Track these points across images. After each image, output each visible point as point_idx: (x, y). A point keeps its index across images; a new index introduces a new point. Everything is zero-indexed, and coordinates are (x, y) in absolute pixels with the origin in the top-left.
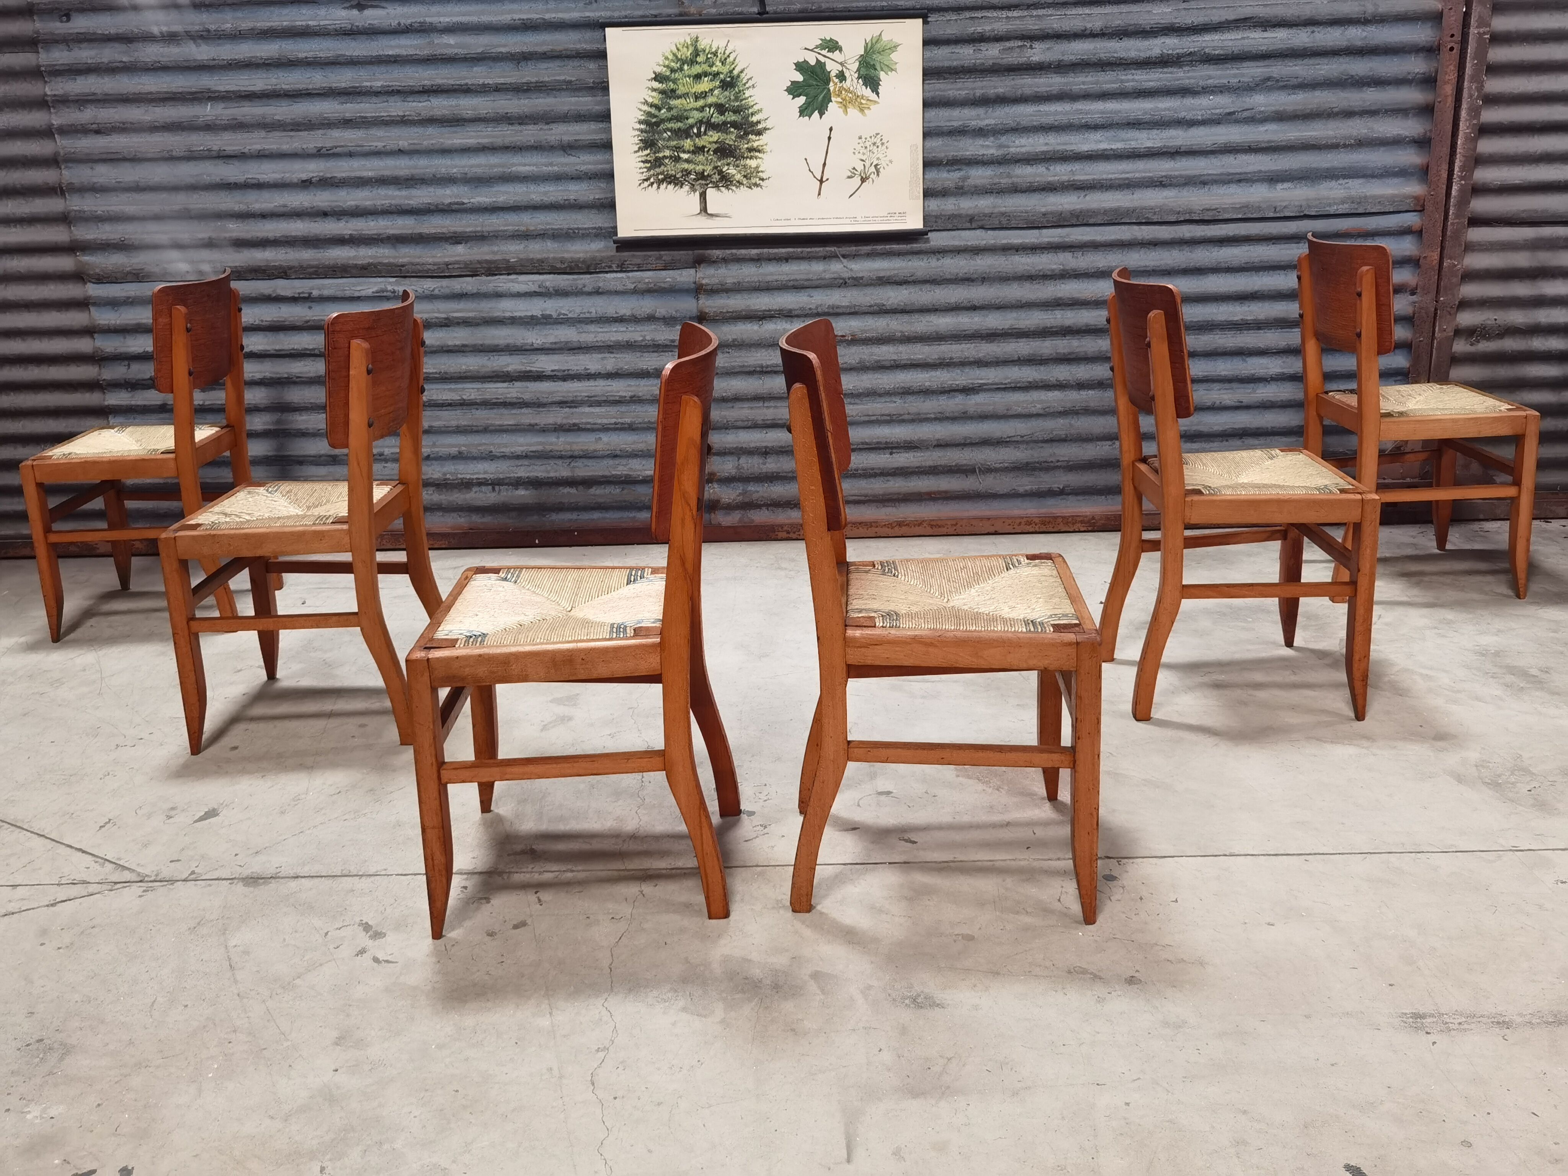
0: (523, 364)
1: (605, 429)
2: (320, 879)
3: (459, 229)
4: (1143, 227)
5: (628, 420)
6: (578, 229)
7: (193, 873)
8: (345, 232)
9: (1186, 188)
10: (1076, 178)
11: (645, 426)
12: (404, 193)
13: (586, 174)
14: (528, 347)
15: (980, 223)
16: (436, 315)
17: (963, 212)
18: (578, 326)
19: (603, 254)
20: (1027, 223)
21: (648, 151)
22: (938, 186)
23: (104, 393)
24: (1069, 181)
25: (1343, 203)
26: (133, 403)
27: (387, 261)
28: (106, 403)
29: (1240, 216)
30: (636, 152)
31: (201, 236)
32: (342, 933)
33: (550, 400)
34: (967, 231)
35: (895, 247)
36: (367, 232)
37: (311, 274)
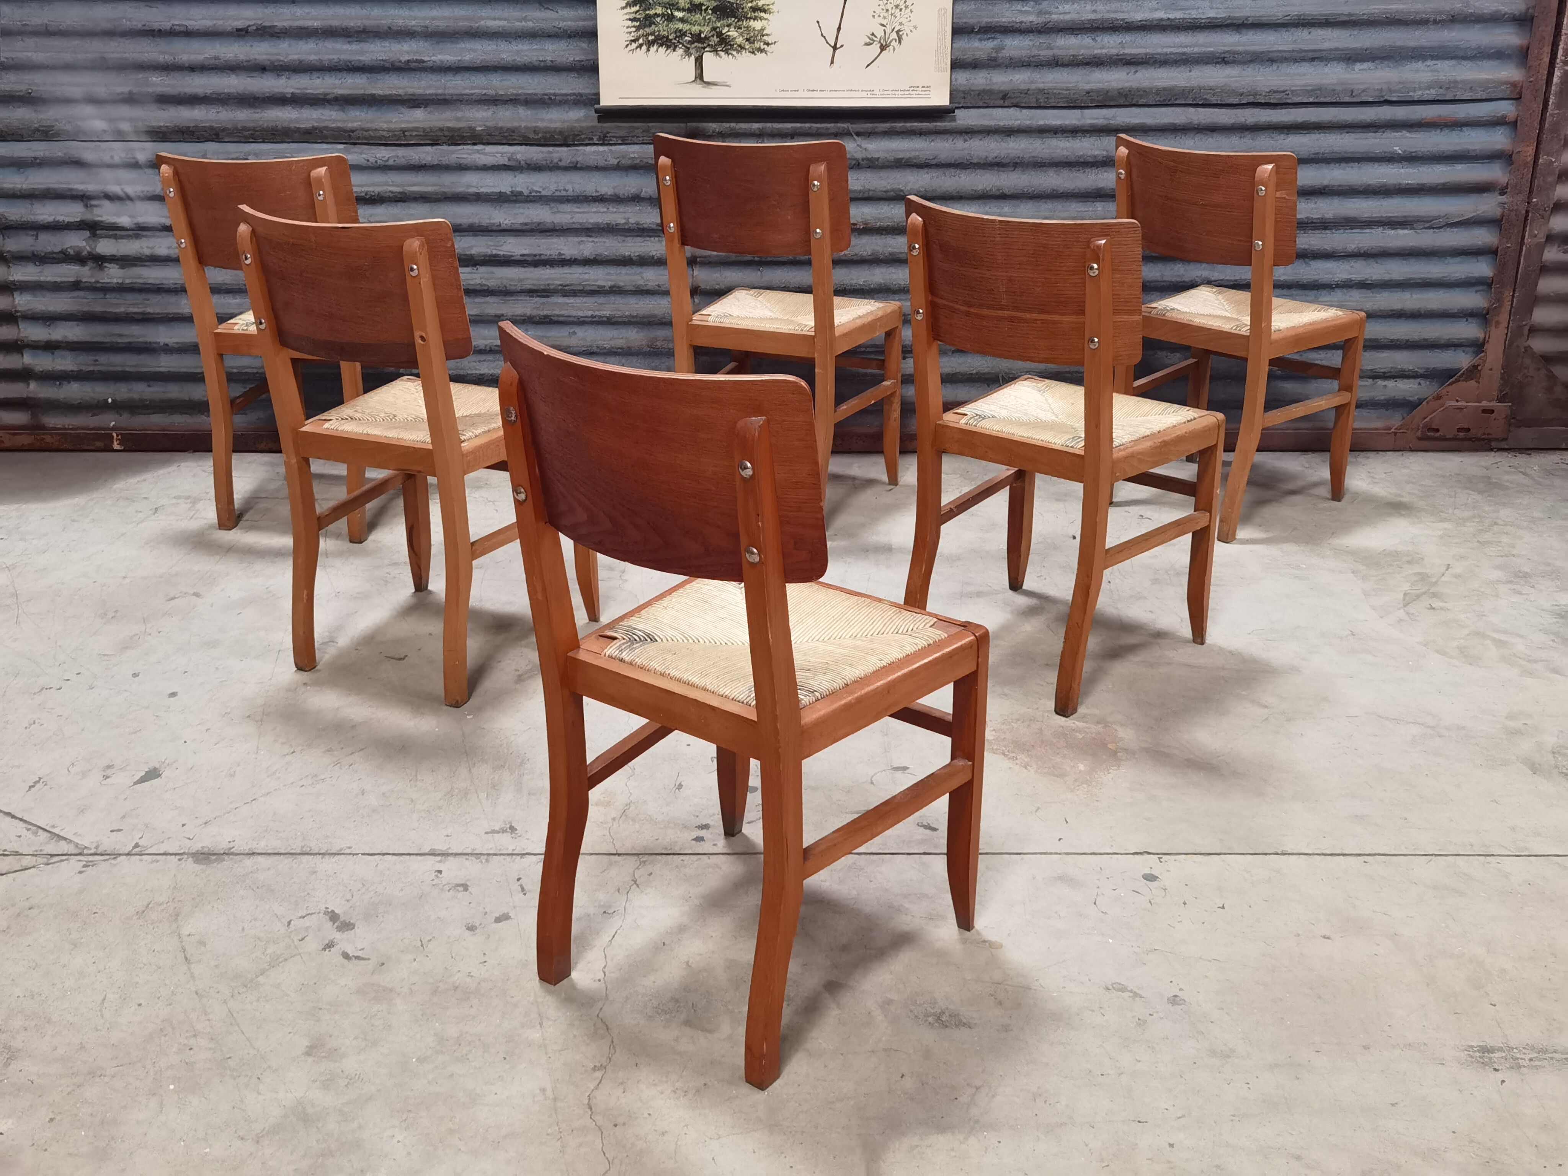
0: (489, 246)
1: (581, 322)
2: (277, 857)
3: (420, 91)
4: (1201, 110)
5: (607, 313)
6: (555, 95)
7: (137, 845)
8: (286, 91)
9: (1252, 65)
10: (1126, 52)
11: (627, 320)
12: (355, 47)
13: (565, 31)
14: (495, 228)
15: (1014, 101)
16: (390, 188)
17: (996, 87)
18: (552, 205)
19: (584, 124)
20: (1068, 103)
21: (637, 8)
22: (968, 57)
23: (9, 267)
24: (1117, 55)
25: (1429, 87)
26: (42, 279)
27: (334, 125)
28: (11, 278)
29: (1311, 100)
30: (623, 8)
31: (120, 90)
32: (307, 922)
33: (519, 289)
34: (1000, 110)
35: (916, 125)
36: (311, 91)
37: (245, 137)
